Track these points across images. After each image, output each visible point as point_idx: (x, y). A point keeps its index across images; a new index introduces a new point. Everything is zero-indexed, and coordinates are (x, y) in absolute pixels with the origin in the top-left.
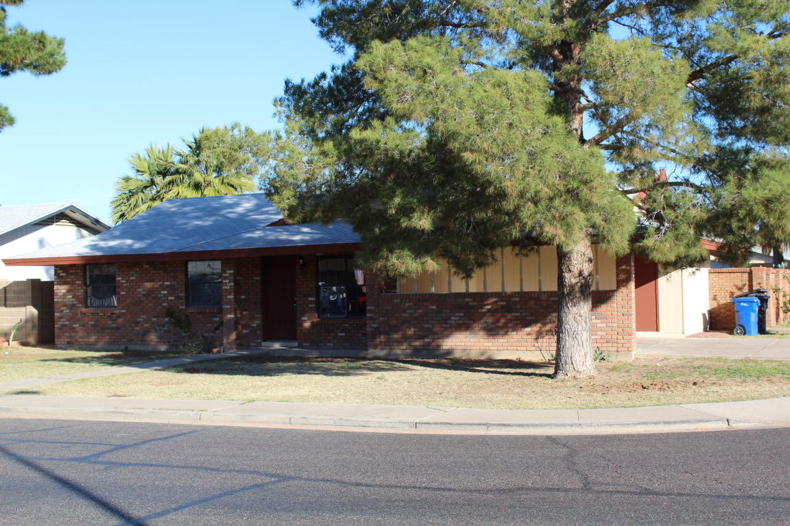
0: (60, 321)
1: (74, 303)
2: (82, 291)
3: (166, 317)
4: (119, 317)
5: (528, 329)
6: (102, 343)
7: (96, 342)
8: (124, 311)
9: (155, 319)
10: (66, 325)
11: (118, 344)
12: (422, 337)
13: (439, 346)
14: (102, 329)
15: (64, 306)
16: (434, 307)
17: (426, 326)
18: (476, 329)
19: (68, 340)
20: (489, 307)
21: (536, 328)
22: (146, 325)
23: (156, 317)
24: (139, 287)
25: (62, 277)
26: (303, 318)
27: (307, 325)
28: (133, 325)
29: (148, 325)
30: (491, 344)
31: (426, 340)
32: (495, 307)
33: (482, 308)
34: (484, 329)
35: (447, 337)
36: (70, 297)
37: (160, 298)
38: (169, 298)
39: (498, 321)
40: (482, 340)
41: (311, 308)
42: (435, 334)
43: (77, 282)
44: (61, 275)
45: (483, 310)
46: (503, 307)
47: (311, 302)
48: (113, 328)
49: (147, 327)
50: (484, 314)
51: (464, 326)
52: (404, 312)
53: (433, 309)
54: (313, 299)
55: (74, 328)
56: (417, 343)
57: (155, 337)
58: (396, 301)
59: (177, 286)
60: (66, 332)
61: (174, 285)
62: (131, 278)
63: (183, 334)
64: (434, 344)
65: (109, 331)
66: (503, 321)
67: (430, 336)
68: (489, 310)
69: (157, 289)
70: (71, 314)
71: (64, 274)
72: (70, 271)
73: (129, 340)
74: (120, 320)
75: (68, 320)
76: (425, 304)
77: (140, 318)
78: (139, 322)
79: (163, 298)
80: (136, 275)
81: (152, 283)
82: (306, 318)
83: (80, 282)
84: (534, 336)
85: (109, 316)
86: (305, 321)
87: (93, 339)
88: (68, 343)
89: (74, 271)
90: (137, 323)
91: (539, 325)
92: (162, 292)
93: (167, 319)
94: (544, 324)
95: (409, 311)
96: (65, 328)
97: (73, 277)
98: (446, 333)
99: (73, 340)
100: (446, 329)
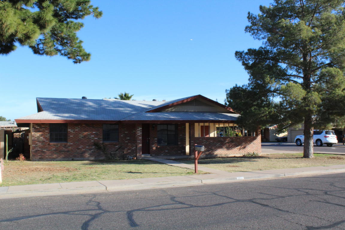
0: (35, 148)
1: (44, 140)
2: (49, 135)
3: (93, 146)
4: (69, 146)
5: (237, 148)
6: (59, 158)
7: (57, 158)
8: (71, 144)
9: (88, 147)
10: (39, 150)
11: (68, 158)
12: (208, 151)
13: (213, 154)
14: (60, 152)
15: (38, 142)
16: (212, 141)
17: (209, 147)
18: (224, 148)
19: (40, 157)
20: (227, 141)
21: (239, 147)
22: (83, 150)
23: (88, 146)
24: (80, 134)
25: (37, 129)
26: (153, 146)
27: (154, 148)
28: (77, 150)
29: (84, 150)
30: (227, 152)
31: (210, 152)
32: (229, 141)
33: (225, 141)
34: (226, 148)
35: (216, 150)
36: (42, 137)
37: (90, 138)
38: (95, 138)
39: (230, 145)
40: (225, 151)
41: (156, 142)
42: (212, 149)
43: (46, 131)
44: (36, 127)
45: (226, 142)
46: (231, 141)
47: (156, 140)
48: (65, 151)
49: (84, 151)
50: (226, 143)
51: (221, 147)
52: (203, 143)
53: (211, 142)
54: (156, 139)
55: (44, 152)
56: (207, 153)
57: (88, 154)
58: (200, 139)
59: (99, 134)
60: (39, 153)
61: (98, 133)
62: (76, 130)
63: (101, 153)
64: (212, 153)
65: (64, 152)
66: (231, 145)
67: (211, 150)
68: (227, 142)
69: (89, 135)
70: (42, 145)
71: (39, 127)
72: (42, 126)
73: (74, 156)
74: (70, 148)
75: (40, 148)
76: (209, 140)
77: (80, 146)
78: (79, 148)
79: (92, 138)
80: (79, 129)
81: (86, 132)
82: (154, 146)
83: (48, 131)
84: (239, 150)
85: (63, 146)
86: (153, 147)
87: (55, 156)
88: (40, 158)
89: (44, 126)
90: (79, 149)
91: (240, 146)
92: (91, 136)
93: (93, 147)
94: (241, 146)
95: (205, 143)
96: (38, 152)
97: (44, 129)
98: (216, 149)
99: (42, 157)
100: (215, 148)
